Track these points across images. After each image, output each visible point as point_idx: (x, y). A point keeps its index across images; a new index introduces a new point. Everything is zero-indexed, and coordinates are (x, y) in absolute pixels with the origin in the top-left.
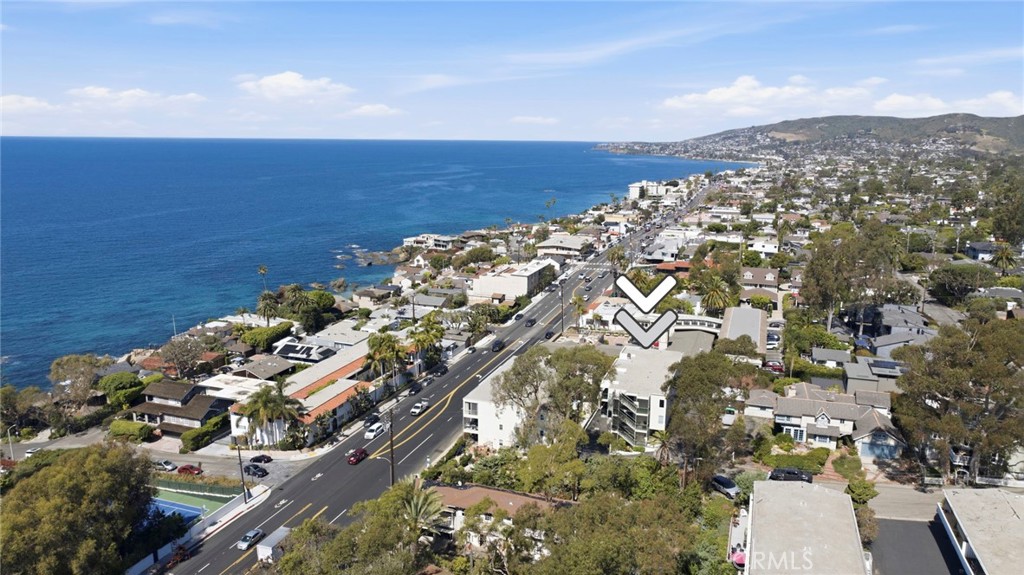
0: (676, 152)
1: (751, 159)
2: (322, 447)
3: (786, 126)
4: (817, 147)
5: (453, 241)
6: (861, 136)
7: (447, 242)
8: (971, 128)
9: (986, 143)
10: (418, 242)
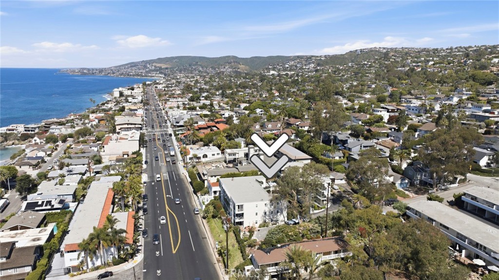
0: (109, 73)
1: (149, 76)
3: (160, 60)
4: (177, 70)
5: (39, 127)
6: (194, 65)
7: (35, 128)
8: (237, 62)
9: (242, 68)
10: (9, 130)
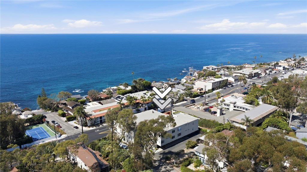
2: (93, 127)
5: (217, 68)
7: (215, 69)
10: (207, 68)
